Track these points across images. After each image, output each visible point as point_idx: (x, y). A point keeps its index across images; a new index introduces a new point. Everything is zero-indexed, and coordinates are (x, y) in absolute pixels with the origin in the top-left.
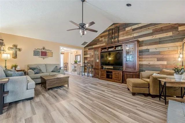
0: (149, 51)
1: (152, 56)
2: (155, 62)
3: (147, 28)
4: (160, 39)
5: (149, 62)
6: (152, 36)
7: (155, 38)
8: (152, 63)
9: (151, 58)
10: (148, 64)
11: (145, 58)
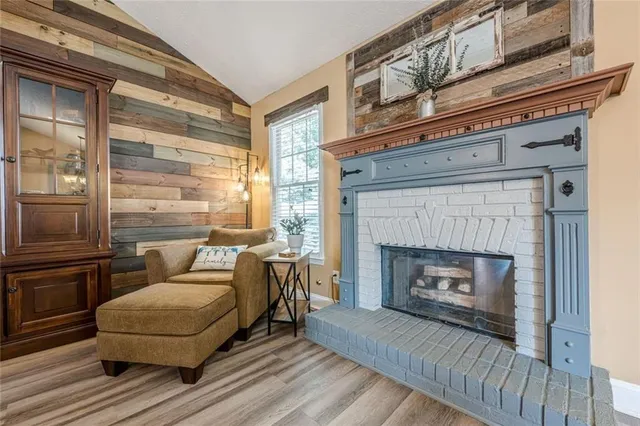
0: (150, 156)
1: (163, 179)
2: (174, 203)
3: (141, 46)
4: (191, 117)
5: (152, 203)
6: (164, 95)
7: (173, 106)
8: (163, 206)
9: (159, 185)
10: (147, 211)
11: (133, 182)
